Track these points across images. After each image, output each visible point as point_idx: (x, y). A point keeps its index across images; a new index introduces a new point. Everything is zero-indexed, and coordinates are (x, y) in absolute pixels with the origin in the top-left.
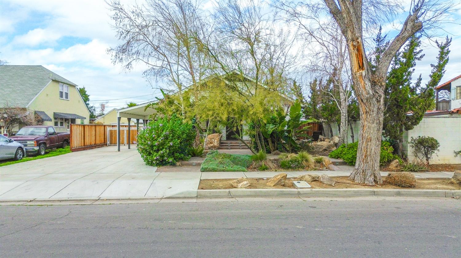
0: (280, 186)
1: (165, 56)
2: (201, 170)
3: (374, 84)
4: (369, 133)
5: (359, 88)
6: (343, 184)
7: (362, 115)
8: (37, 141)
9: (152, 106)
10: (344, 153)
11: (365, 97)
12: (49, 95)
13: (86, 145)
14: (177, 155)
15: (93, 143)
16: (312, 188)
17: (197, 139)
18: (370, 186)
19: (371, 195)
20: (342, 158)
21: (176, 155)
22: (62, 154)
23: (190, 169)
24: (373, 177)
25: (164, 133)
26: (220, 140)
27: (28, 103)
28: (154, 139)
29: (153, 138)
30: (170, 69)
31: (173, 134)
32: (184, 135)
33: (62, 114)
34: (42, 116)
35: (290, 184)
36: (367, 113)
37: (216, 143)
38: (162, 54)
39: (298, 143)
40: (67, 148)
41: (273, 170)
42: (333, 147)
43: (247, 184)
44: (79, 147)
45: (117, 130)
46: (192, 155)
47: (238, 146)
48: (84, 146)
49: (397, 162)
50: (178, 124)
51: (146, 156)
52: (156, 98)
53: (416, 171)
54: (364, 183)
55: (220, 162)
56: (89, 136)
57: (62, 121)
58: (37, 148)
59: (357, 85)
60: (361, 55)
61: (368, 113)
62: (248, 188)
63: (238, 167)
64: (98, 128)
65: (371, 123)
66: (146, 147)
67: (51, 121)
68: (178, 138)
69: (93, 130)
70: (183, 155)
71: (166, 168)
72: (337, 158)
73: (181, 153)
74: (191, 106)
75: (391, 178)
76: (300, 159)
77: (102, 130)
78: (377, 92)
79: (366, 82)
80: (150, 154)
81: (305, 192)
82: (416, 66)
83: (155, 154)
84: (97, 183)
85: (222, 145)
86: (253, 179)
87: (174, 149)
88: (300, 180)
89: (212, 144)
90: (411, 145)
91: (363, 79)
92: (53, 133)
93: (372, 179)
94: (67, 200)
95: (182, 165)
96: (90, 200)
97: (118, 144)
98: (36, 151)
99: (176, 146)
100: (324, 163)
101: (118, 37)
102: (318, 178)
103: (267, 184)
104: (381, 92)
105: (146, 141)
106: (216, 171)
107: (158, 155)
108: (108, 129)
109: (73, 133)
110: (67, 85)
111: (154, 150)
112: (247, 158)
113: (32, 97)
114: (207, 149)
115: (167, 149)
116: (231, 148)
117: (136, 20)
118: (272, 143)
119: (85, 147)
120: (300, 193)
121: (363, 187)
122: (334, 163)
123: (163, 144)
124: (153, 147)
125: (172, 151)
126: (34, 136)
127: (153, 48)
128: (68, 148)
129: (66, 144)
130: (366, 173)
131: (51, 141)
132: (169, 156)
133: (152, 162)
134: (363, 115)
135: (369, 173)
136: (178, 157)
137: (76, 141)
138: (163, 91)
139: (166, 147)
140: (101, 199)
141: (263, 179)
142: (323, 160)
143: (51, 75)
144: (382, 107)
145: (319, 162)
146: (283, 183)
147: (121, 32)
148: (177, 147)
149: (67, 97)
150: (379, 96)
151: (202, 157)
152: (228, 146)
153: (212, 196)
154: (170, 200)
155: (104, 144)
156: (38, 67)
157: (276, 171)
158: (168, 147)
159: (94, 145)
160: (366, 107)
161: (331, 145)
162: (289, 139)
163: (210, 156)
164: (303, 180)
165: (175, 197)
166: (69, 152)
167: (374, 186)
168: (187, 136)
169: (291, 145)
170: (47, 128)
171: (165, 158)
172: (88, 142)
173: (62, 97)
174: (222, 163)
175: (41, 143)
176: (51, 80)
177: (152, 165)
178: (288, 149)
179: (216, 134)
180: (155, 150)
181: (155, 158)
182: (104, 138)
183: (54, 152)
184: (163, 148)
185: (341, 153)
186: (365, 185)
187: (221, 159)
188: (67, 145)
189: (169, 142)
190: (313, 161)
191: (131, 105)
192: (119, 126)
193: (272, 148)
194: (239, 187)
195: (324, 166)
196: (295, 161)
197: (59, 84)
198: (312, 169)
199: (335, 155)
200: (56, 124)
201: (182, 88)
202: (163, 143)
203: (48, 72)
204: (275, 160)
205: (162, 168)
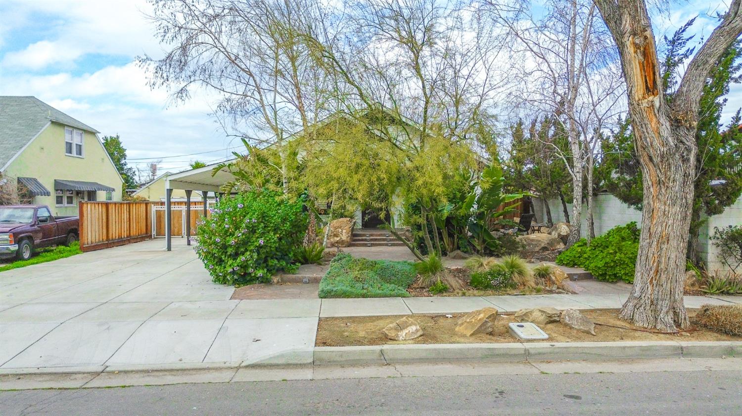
0: (483, 336)
1: (251, 75)
2: (319, 295)
3: (676, 124)
4: (664, 224)
5: (647, 134)
6: (611, 328)
7: (649, 188)
8: (15, 235)
9: (229, 168)
10: (585, 256)
11: (659, 152)
12: (45, 149)
13: (110, 237)
14: (273, 263)
15: (125, 234)
16: (550, 339)
17: (310, 229)
18: (668, 333)
19: (675, 354)
20: (581, 266)
21: (271, 264)
22: (63, 257)
23: (298, 291)
24: (671, 314)
25: (247, 220)
26: (353, 230)
27: (4, 164)
28: (228, 234)
29: (227, 231)
30: (259, 99)
31: (266, 222)
32: (287, 224)
33: (68, 183)
34: (32, 187)
35: (502, 329)
36: (659, 183)
37: (345, 236)
38: (246, 72)
39: (496, 237)
40: (74, 246)
41: (458, 293)
42: (558, 243)
43: (417, 331)
44: (96, 244)
45: (165, 210)
46: (302, 260)
47: (384, 240)
48: (107, 240)
49: (694, 276)
50: (275, 203)
51: (213, 265)
52: (235, 153)
53: (732, 294)
54: (655, 327)
55: (356, 277)
56: (117, 223)
57: (72, 195)
58: (14, 248)
59: (642, 127)
60: (651, 65)
61: (664, 184)
62: (418, 342)
63: (390, 288)
64: (134, 208)
65: (669, 205)
66: (212, 250)
67: (48, 196)
68: (275, 230)
69: (125, 211)
70: (285, 263)
71: (251, 288)
72: (573, 266)
73: (281, 259)
74: (300, 168)
75: (709, 317)
76: (507, 270)
77: (142, 210)
78: (682, 142)
79: (662, 121)
80: (220, 262)
81: (540, 351)
82: (729, 93)
83: (230, 262)
84: (108, 328)
85: (355, 239)
86: (424, 316)
87: (267, 252)
88: (523, 320)
89: (337, 237)
90: (714, 241)
91: (655, 115)
92: (47, 219)
93: (670, 320)
94: (35, 374)
95: (282, 282)
96: (84, 373)
97: (166, 237)
98: (13, 252)
99: (271, 247)
100: (553, 278)
101: (160, 39)
102: (558, 316)
103: (457, 329)
104: (691, 142)
105: (213, 237)
106: (348, 297)
107: (236, 265)
108: (154, 209)
109: (85, 217)
110: (81, 132)
111: (228, 253)
112: (407, 268)
113: (13, 152)
114: (329, 245)
115: (254, 252)
116: (372, 245)
117: (194, 4)
118: (449, 237)
119: (109, 243)
120: (529, 353)
121: (654, 336)
122: (571, 277)
123: (245, 243)
124: (226, 249)
125: (263, 256)
126: (11, 225)
127: (227, 59)
128: (76, 245)
129: (74, 237)
130: (659, 307)
131: (46, 233)
132: (257, 266)
133: (225, 277)
134: (652, 189)
135: (664, 306)
136: (276, 268)
137: (91, 232)
138: (248, 142)
139: (252, 248)
140: (108, 369)
141: (444, 316)
142: (550, 271)
143: (50, 113)
144: (692, 172)
145: (543, 274)
146: (490, 330)
147: (166, 28)
148: (273, 249)
149: (79, 152)
150: (687, 150)
151: (321, 265)
152: (365, 240)
153: (346, 361)
154: (257, 371)
155: (146, 236)
156: (27, 100)
157: (464, 294)
158: (256, 248)
159: (127, 237)
160: (658, 171)
161: (554, 240)
162: (480, 230)
163: (336, 264)
164: (527, 321)
165: (268, 365)
166: (77, 253)
167: (676, 335)
168: (293, 226)
169: (484, 241)
170: (36, 210)
171: (250, 270)
172: (114, 233)
173: (70, 152)
174: (361, 280)
175: (22, 238)
176: (50, 122)
177: (225, 283)
178: (479, 248)
179: (344, 219)
180: (230, 255)
181: (230, 270)
182: (147, 225)
183: (48, 254)
184: (246, 250)
185: (579, 257)
186: (657, 331)
187: (358, 271)
188: (76, 240)
189: (258, 238)
190: (533, 273)
191: (198, 166)
192: (170, 203)
193: (448, 245)
194: (401, 338)
195: (554, 283)
196: (499, 274)
197: (64, 129)
198: (532, 291)
199: (568, 260)
200: (59, 200)
201: (285, 136)
202: (246, 239)
203: (45, 109)
204: (459, 271)
205: (245, 289)
